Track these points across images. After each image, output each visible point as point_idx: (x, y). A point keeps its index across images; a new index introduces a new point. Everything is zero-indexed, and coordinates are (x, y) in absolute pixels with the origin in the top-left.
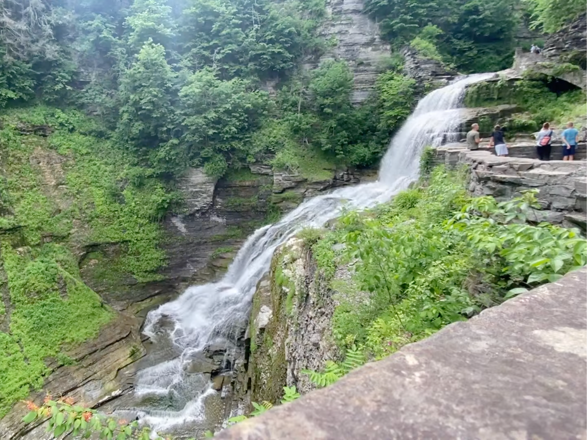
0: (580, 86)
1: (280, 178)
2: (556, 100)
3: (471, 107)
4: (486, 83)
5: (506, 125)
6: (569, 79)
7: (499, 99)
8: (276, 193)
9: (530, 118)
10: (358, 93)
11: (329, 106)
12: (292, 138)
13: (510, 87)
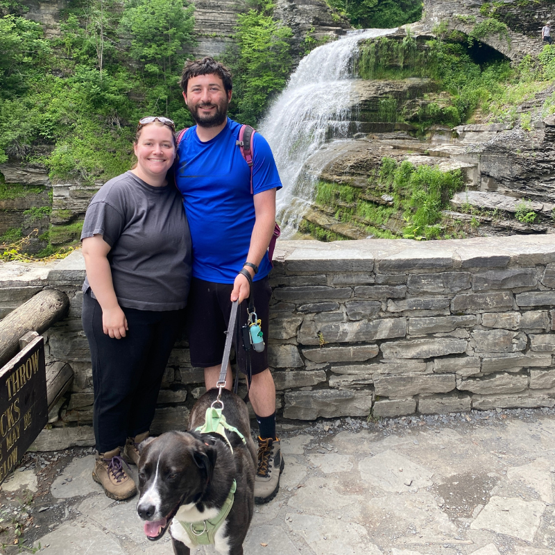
0: (509, 56)
1: (66, 194)
2: (480, 75)
3: (368, 78)
4: (387, 40)
5: (417, 111)
6: (494, 42)
7: (406, 67)
8: (58, 224)
9: (450, 102)
10: (208, 44)
11: (153, 60)
12: (90, 115)
13: (420, 49)
